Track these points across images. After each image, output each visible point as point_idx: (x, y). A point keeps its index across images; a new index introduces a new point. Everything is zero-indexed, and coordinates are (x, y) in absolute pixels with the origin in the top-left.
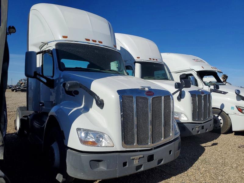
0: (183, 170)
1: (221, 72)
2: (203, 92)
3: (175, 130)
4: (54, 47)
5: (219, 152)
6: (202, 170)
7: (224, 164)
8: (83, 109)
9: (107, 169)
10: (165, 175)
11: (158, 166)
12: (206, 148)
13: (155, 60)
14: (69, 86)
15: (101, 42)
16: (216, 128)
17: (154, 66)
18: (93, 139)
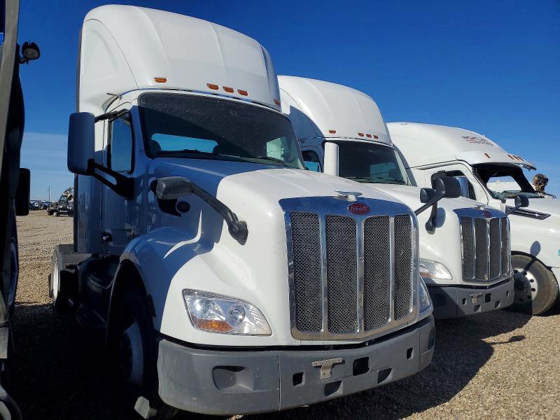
0: (440, 398)
1: (532, 168)
2: (489, 212)
3: (421, 301)
4: (135, 103)
5: (530, 357)
6: (488, 400)
7: (543, 387)
8: (199, 245)
9: (254, 389)
10: (395, 411)
11: (380, 387)
12: (496, 347)
13: (373, 138)
14: (166, 188)
15: (245, 93)
16: (521, 300)
17: (371, 151)
18: (221, 317)
